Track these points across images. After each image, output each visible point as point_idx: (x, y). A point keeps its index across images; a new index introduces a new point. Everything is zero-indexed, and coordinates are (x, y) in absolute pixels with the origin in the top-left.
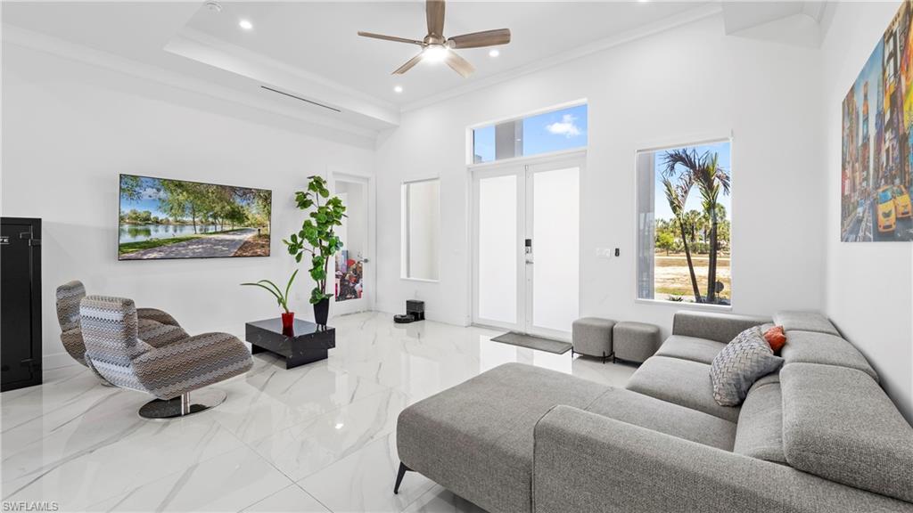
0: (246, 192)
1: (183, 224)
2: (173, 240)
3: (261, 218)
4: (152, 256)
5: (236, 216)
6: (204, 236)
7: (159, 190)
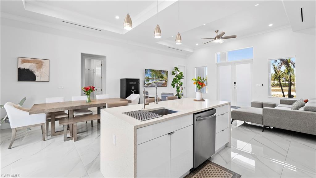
0: (163, 71)
1: (154, 79)
3: (166, 77)
4: (149, 86)
5: (162, 77)
6: (157, 82)
7: (150, 72)
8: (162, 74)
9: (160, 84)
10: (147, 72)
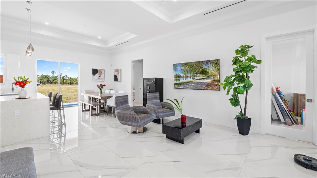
0: (207, 62)
2: (185, 82)
3: (215, 72)
4: (180, 87)
5: (204, 72)
6: (193, 81)
7: (181, 67)
8: (205, 67)
9: (201, 85)
10: (176, 67)
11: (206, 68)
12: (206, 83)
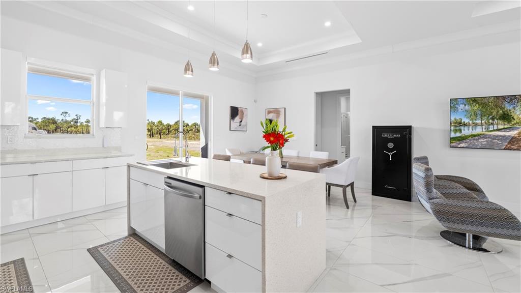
2: (472, 135)
4: (462, 145)
5: (506, 117)
6: (487, 133)
7: (465, 105)
8: (508, 107)
9: (501, 140)
10: (456, 106)
11: (510, 110)
12: (509, 136)
